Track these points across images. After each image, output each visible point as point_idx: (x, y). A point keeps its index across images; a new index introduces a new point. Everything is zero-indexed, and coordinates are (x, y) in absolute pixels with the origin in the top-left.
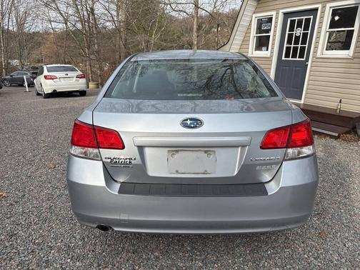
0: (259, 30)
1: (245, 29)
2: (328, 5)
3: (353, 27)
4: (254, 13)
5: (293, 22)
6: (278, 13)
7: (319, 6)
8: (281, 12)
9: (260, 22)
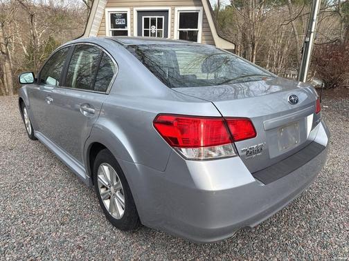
0: (113, 24)
1: (99, 22)
2: (177, 9)
3: (197, 28)
4: (107, 7)
5: (147, 20)
6: (132, 10)
7: (169, 9)
8: (135, 9)
9: (113, 17)
